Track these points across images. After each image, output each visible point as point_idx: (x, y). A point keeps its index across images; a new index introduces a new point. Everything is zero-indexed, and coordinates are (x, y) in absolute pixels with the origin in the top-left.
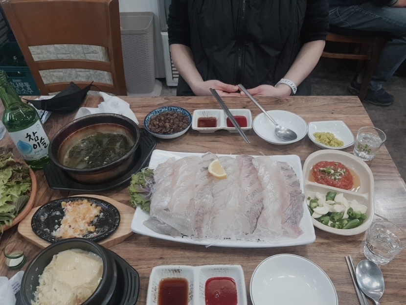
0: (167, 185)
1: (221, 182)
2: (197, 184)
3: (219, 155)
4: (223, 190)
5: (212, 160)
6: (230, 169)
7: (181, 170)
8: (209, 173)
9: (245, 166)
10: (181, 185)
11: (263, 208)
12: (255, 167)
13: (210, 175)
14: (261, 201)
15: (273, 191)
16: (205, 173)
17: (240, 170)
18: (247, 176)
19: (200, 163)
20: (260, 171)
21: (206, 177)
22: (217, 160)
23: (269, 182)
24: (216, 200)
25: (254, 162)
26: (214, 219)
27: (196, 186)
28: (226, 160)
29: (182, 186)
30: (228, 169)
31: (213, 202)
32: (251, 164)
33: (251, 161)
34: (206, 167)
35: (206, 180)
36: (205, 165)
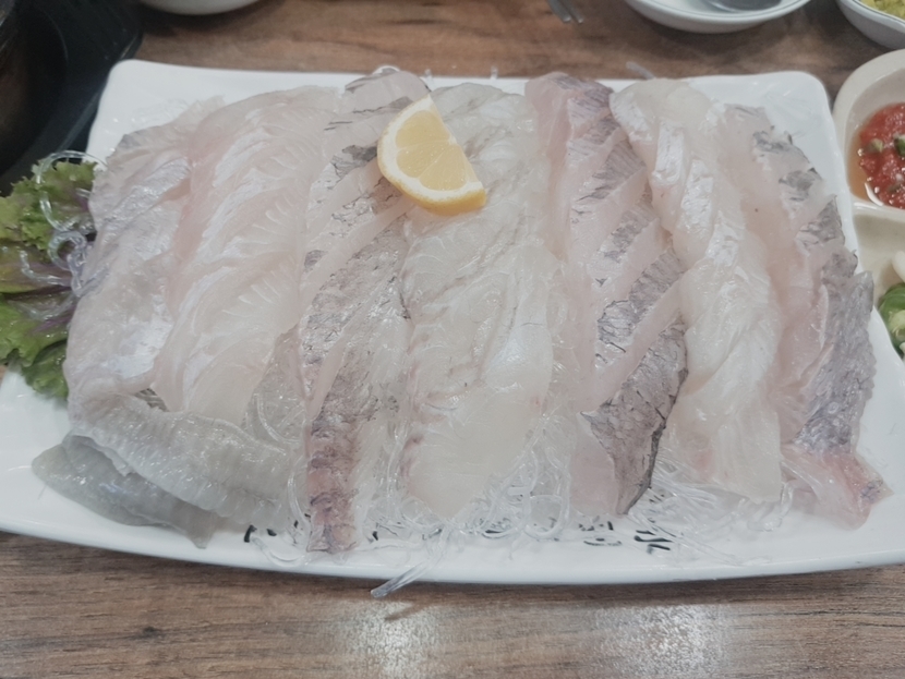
0: (146, 257)
1: (454, 229)
2: (312, 245)
3: (437, 83)
4: (460, 281)
5: (400, 105)
6: (497, 154)
7: (226, 165)
8: (383, 181)
9: (579, 135)
10: (226, 253)
11: (684, 374)
12: (633, 137)
13: (387, 193)
14: (678, 331)
15: (739, 271)
16: (360, 180)
17: (556, 157)
18: (598, 194)
19: (333, 126)
20: (662, 161)
21: (364, 203)
22: (424, 105)
23: (713, 220)
24: (425, 338)
25: (620, 110)
26: (415, 449)
27: (310, 259)
28: (472, 105)
29: (230, 262)
30: (488, 155)
31: (410, 350)
32: (609, 122)
33: (606, 104)
34: (364, 142)
35: (367, 221)
36: (361, 135)
